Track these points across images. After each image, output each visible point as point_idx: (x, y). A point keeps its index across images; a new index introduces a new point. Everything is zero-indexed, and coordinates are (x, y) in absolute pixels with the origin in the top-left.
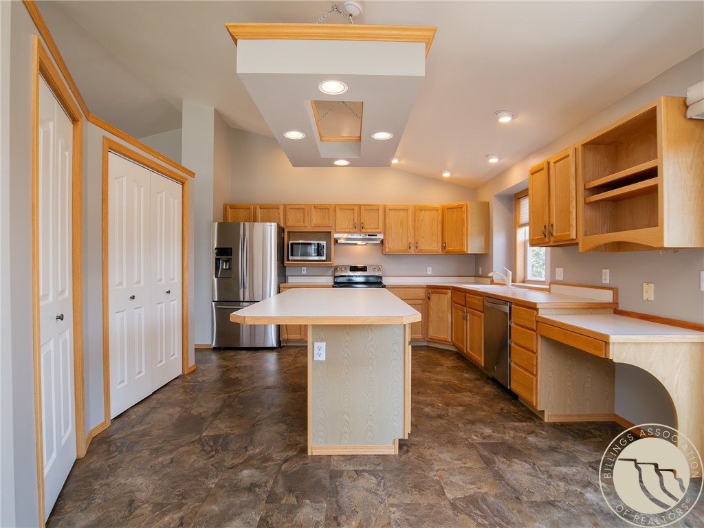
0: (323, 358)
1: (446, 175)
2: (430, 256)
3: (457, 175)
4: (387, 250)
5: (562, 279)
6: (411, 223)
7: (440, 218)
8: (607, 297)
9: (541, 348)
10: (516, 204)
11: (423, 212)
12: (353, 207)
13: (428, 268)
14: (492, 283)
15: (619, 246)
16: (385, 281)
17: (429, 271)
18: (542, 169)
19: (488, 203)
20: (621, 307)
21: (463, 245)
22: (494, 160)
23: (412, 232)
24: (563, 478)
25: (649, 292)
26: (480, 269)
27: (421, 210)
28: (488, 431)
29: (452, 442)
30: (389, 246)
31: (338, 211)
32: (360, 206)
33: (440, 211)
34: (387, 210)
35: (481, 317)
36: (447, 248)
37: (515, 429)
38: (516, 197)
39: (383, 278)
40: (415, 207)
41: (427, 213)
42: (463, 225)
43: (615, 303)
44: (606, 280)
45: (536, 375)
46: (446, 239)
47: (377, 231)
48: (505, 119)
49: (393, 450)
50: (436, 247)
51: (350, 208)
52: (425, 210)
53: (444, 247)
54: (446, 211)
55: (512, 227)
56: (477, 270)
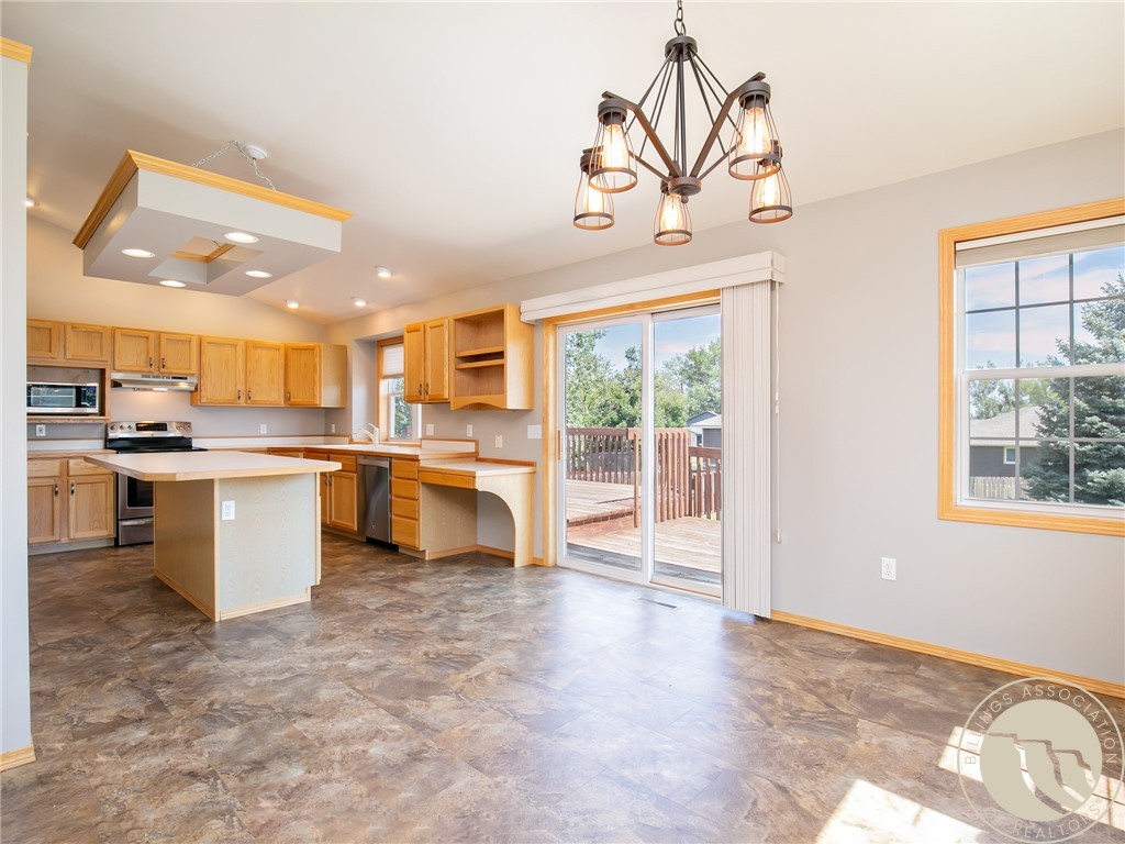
0: (232, 517)
1: (293, 306)
2: (269, 409)
3: (307, 308)
4: (204, 400)
5: (432, 434)
6: (240, 364)
7: (282, 360)
8: (470, 447)
9: (423, 495)
10: (378, 352)
11: (259, 351)
12: (147, 334)
13: (262, 426)
14: (351, 442)
15: (480, 407)
16: (195, 444)
17: (263, 429)
18: (418, 330)
19: (345, 347)
20: (481, 456)
21: (314, 396)
22: (360, 304)
23: (243, 376)
24: (449, 582)
25: (499, 442)
26: (333, 426)
27: (256, 348)
28: (382, 573)
29: (356, 585)
30: (208, 393)
31: (119, 338)
32: (159, 334)
33: (282, 352)
34: (205, 345)
35: (352, 479)
36: (292, 400)
37: (404, 568)
38: (379, 344)
39: (193, 440)
40: (247, 342)
41: (264, 351)
42: (315, 371)
43: (477, 452)
44: (470, 434)
45: (417, 520)
46: (292, 388)
47: (188, 372)
48: (384, 274)
49: (307, 598)
50: (277, 397)
51: (141, 336)
52: (262, 348)
53: (287, 398)
54: (289, 353)
55: (375, 376)
56: (328, 427)
